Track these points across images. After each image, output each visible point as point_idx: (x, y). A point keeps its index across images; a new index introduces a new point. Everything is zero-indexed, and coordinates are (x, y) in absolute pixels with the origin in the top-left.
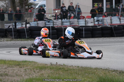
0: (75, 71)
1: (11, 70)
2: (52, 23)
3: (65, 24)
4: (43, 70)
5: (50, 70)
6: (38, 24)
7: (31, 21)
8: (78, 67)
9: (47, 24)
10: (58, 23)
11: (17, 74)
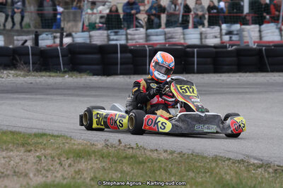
0: (163, 165)
1: (4, 158)
2: (124, 37)
3: (154, 38)
4: (83, 160)
5: (101, 161)
6: (90, 37)
7: (74, 29)
8: (172, 153)
9: (112, 37)
10: (136, 36)
11: (17, 170)
